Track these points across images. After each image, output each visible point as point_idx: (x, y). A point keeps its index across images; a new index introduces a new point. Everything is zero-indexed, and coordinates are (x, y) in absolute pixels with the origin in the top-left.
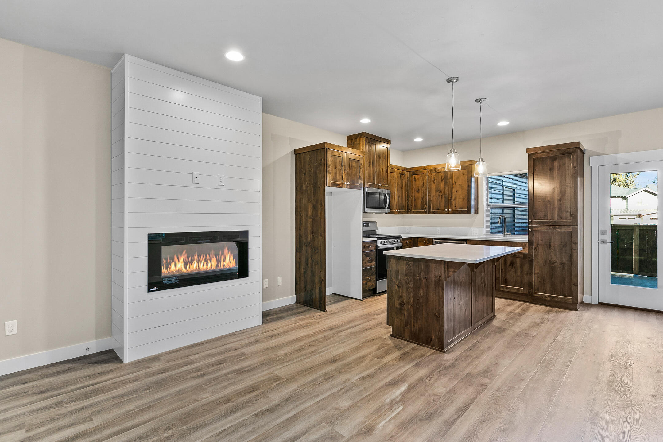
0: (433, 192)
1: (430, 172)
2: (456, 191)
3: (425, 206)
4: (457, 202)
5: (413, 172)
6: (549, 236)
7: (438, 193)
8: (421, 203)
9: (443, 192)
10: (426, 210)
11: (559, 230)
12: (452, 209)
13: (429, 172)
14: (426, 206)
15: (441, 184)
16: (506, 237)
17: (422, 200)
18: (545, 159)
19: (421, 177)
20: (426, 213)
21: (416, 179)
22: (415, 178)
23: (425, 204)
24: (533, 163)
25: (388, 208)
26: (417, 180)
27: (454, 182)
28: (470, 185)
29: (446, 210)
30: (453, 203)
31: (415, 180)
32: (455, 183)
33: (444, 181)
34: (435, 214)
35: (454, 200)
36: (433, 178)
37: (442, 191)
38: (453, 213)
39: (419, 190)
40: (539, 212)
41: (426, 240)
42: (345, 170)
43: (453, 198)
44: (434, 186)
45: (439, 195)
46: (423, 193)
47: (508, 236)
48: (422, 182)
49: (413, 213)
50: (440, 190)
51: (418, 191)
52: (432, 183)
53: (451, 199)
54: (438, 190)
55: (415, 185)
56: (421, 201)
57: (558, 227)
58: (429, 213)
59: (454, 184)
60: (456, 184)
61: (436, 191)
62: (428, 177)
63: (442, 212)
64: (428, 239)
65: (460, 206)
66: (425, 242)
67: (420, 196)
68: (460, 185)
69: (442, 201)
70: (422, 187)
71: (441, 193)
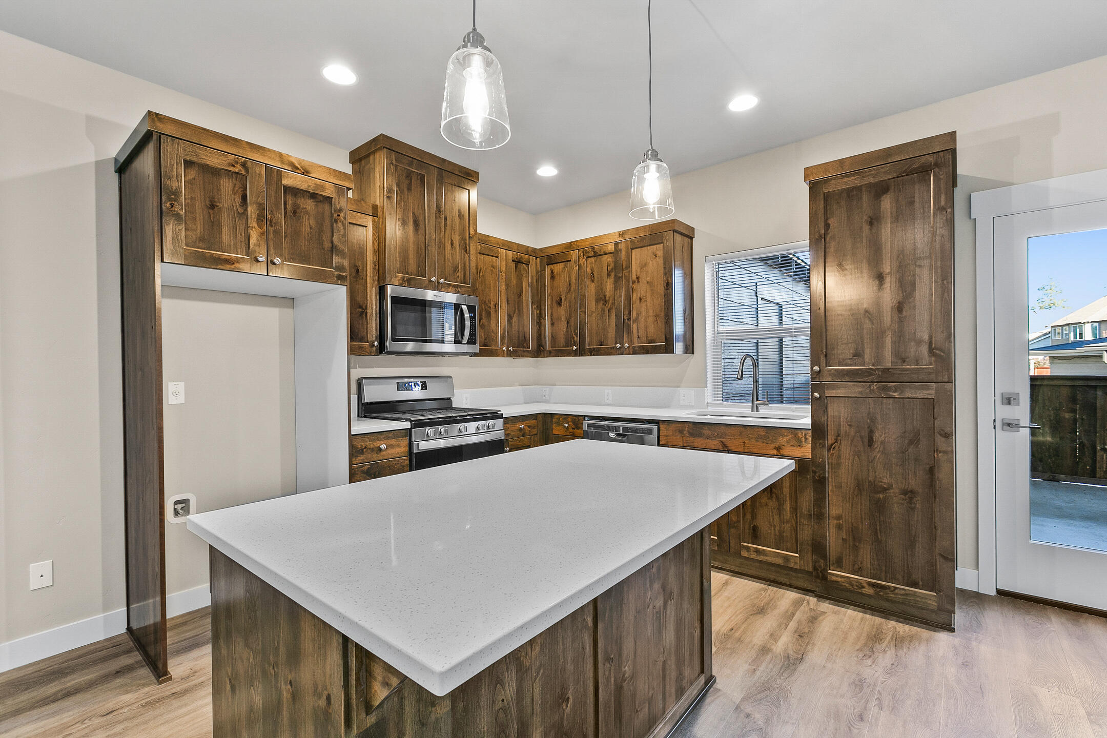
0: (591, 304)
1: (584, 255)
2: (640, 299)
3: (574, 338)
4: (642, 324)
5: (549, 257)
6: (869, 414)
7: (601, 304)
8: (565, 330)
9: (610, 302)
10: (575, 348)
11: (896, 395)
12: (631, 342)
13: (582, 255)
14: (575, 336)
15: (607, 282)
16: (757, 410)
17: (568, 322)
18: (855, 193)
19: (564, 268)
20: (575, 354)
21: (555, 273)
22: (552, 272)
23: (574, 331)
24: (822, 205)
25: (472, 342)
26: (556, 277)
27: (634, 277)
28: (670, 281)
29: (618, 345)
30: (634, 327)
31: (553, 277)
32: (638, 278)
33: (613, 275)
34: (594, 355)
35: (636, 320)
36: (589, 271)
37: (609, 300)
38: (633, 354)
39: (561, 299)
40: (840, 344)
41: (570, 420)
42: (261, 218)
43: (634, 315)
44: (591, 289)
45: (603, 310)
46: (570, 307)
47: (763, 411)
48: (568, 280)
49: (550, 354)
50: (605, 297)
51: (559, 303)
52: (589, 283)
53: (629, 319)
54: (602, 299)
55: (552, 288)
56: (566, 325)
57: (895, 386)
58: (581, 355)
59: (635, 282)
60: (638, 282)
61: (597, 301)
62: (580, 267)
63: (610, 351)
64: (574, 418)
65: (648, 336)
66: (566, 425)
67: (564, 313)
68: (648, 282)
69: (609, 325)
70: (567, 293)
71: (607, 305)
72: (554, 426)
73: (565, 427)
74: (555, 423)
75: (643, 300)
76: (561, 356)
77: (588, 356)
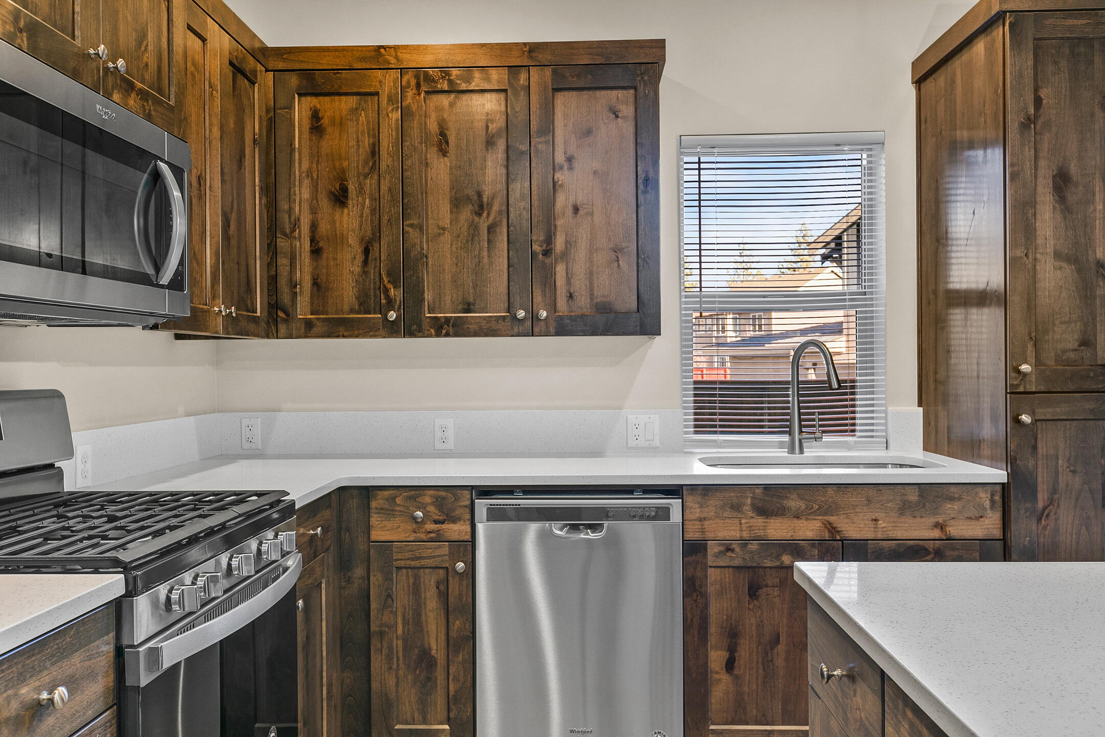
1: (418, 86)
2: (576, 209)
3: (387, 291)
4: (580, 266)
5: (307, 74)
7: (466, 214)
8: (357, 269)
9: (495, 208)
10: (392, 315)
12: (553, 307)
13: (413, 82)
14: (390, 286)
15: (484, 159)
16: (801, 452)
17: (366, 251)
18: (1082, 49)
19: (354, 111)
20: (392, 330)
21: (325, 122)
22: (316, 116)
23: (389, 274)
24: (1030, 63)
25: (176, 284)
26: (329, 130)
27: (560, 155)
28: (651, 175)
29: (521, 314)
30: (560, 269)
31: (317, 126)
32: (570, 159)
33: (501, 145)
34: (447, 335)
35: (565, 256)
36: (433, 127)
37: (490, 205)
38: (558, 334)
39: (344, 190)
40: (1057, 322)
41: (427, 500)
43: (559, 244)
44: (440, 172)
45: (474, 228)
46: (373, 211)
47: (812, 452)
48: (366, 142)
49: (308, 330)
50: (480, 195)
51: (340, 198)
52: (433, 155)
53: (547, 253)
54: (467, 196)
55: (316, 156)
56: (360, 258)
58: (410, 334)
59: (561, 168)
60: (571, 168)
61: (457, 203)
62: (406, 114)
63: (494, 325)
64: (443, 494)
65: (595, 293)
66: (419, 514)
67: (355, 224)
68: (595, 172)
69: (491, 263)
70: (366, 176)
71: (485, 215)
72: (375, 520)
73: (415, 519)
74: (381, 510)
75: (581, 212)
76: (344, 337)
77: (430, 336)
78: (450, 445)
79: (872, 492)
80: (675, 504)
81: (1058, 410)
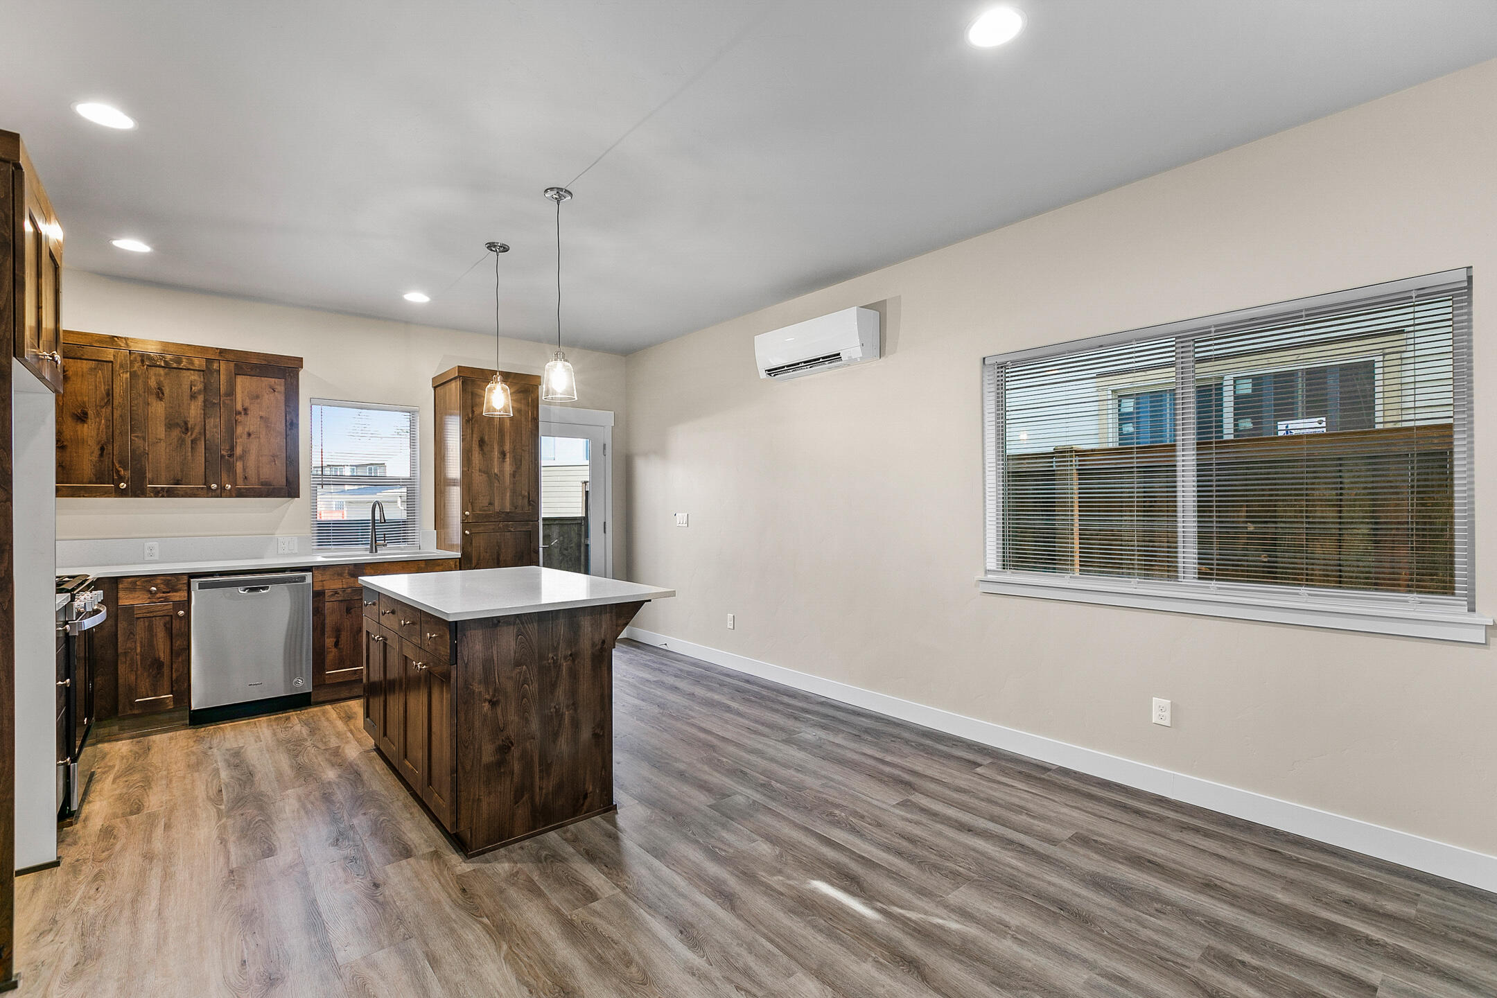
0: (158, 430)
1: (142, 360)
2: (249, 435)
3: (118, 472)
4: (251, 463)
6: (497, 542)
7: (176, 433)
8: (95, 459)
9: (197, 431)
10: (123, 486)
11: (512, 529)
12: (234, 483)
13: (139, 359)
14: (121, 469)
15: (189, 405)
16: (376, 552)
17: (102, 449)
20: (122, 493)
21: (70, 373)
23: (120, 462)
27: (239, 407)
28: (295, 421)
29: (214, 486)
30: (239, 465)
33: (201, 398)
34: (163, 496)
35: (242, 458)
36: (153, 385)
37: (193, 429)
38: (238, 497)
39: (85, 413)
40: (479, 495)
41: (159, 582)
43: (239, 451)
44: (158, 409)
45: (182, 442)
46: (107, 427)
47: (381, 551)
48: (103, 388)
50: (186, 423)
51: (80, 418)
52: (152, 399)
53: (231, 456)
54: (177, 423)
56: (97, 453)
57: (512, 524)
58: (137, 496)
59: (240, 413)
60: (246, 414)
61: (170, 426)
62: (133, 375)
63: (195, 492)
64: (169, 578)
65: (261, 477)
66: (154, 589)
67: (94, 433)
68: (261, 417)
69: (193, 460)
70: (102, 407)
71: (189, 434)
72: (121, 594)
73: (150, 592)
74: (125, 589)
75: (252, 436)
76: (84, 496)
77: (151, 497)
78: (156, 557)
79: (405, 564)
80: (309, 575)
81: (480, 529)
